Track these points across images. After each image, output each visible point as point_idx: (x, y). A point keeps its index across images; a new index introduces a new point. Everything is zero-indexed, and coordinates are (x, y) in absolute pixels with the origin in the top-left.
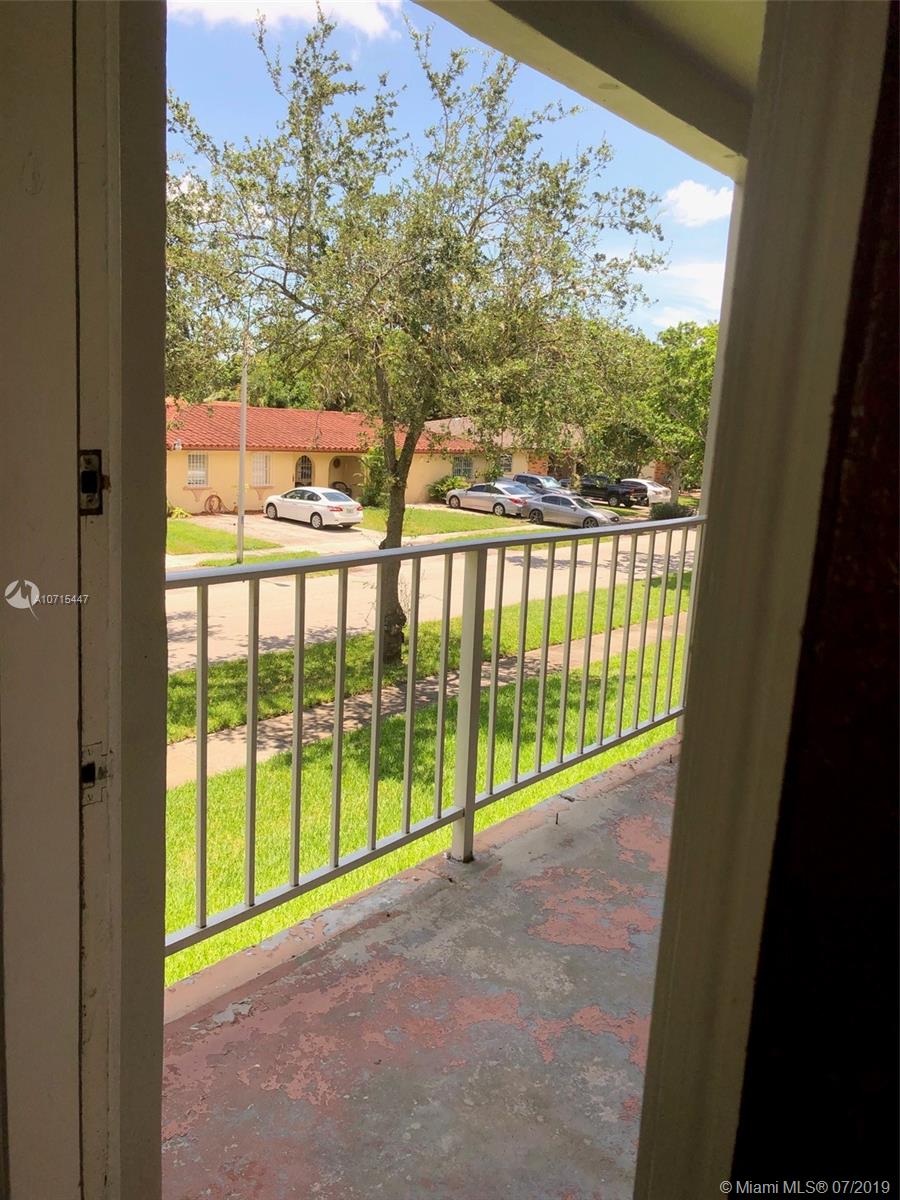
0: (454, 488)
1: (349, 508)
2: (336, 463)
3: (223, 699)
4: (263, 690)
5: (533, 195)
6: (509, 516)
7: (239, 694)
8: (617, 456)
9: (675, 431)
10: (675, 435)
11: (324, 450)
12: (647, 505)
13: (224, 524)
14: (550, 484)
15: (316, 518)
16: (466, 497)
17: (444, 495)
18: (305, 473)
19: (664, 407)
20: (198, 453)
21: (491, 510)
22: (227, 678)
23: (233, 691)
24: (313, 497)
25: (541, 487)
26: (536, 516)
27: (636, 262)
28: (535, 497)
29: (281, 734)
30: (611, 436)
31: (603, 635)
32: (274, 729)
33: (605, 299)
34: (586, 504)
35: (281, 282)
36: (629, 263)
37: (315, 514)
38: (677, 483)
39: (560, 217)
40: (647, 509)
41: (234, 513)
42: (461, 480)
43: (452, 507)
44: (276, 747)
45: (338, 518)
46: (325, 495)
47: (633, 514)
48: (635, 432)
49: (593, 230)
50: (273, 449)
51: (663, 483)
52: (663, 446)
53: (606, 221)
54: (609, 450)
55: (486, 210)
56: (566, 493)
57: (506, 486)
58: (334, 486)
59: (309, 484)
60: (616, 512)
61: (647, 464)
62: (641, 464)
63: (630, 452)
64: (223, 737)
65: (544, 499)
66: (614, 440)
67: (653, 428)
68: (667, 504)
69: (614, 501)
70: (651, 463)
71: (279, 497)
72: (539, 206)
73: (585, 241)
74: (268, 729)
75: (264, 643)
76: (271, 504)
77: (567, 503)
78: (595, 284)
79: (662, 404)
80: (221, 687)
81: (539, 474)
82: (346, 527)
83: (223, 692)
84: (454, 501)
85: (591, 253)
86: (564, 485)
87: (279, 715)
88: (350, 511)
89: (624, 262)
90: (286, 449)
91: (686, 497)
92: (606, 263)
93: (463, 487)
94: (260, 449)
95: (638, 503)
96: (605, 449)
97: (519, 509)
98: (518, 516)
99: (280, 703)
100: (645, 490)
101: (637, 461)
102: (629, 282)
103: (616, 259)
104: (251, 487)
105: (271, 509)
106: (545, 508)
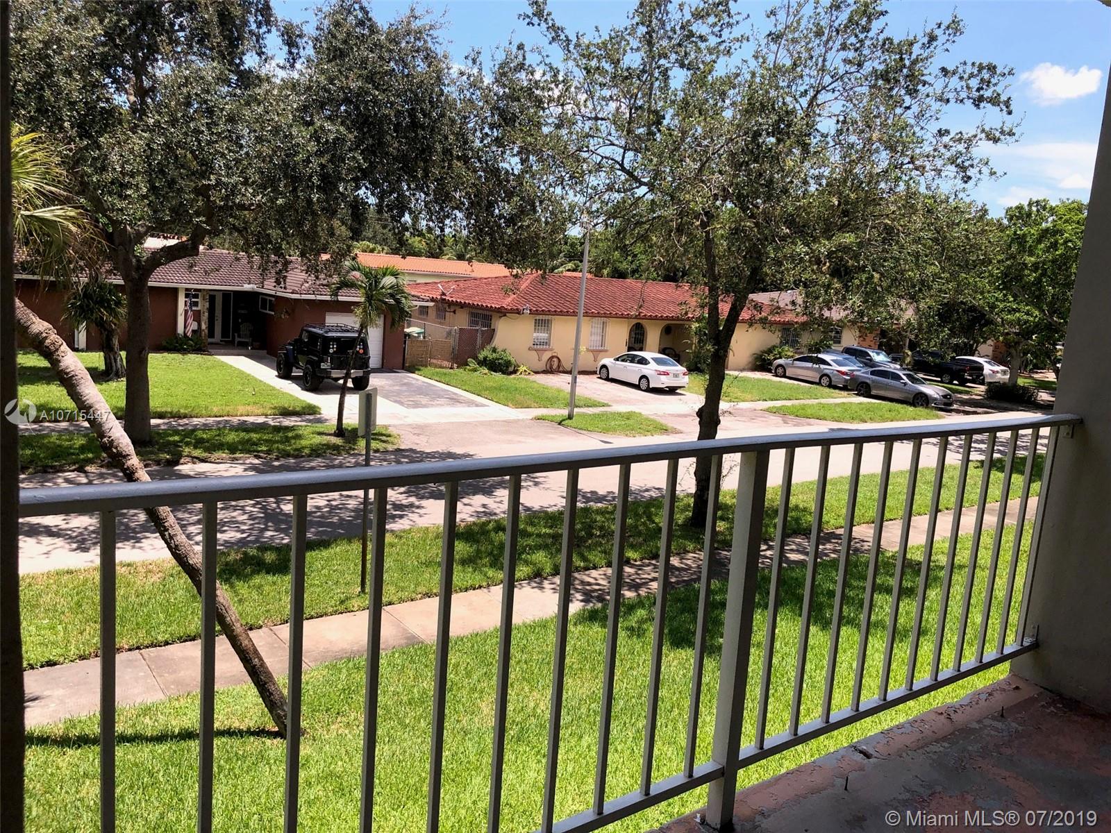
0: (781, 358)
1: (676, 373)
2: (667, 330)
3: (539, 547)
4: (577, 543)
5: (875, 71)
6: (835, 387)
7: (553, 544)
8: (953, 334)
9: (1019, 311)
10: (1017, 315)
11: (656, 318)
12: (983, 383)
13: (560, 382)
14: (880, 358)
15: (644, 381)
16: (792, 366)
17: (771, 364)
18: (637, 339)
19: (1006, 287)
20: (544, 317)
21: (817, 381)
22: (545, 527)
23: (550, 541)
24: (643, 361)
25: (871, 360)
26: (863, 389)
27: (983, 135)
28: (863, 370)
29: (588, 588)
30: (947, 313)
31: (927, 517)
32: (583, 583)
33: (946, 173)
34: (918, 380)
35: (619, 159)
36: (975, 136)
37: (643, 377)
38: (1017, 363)
39: (903, 92)
40: (983, 388)
41: (569, 372)
42: (788, 350)
43: (777, 376)
44: (582, 601)
45: (665, 382)
46: (655, 360)
47: (967, 393)
48: (973, 309)
49: (936, 106)
50: (610, 316)
51: (1001, 363)
52: (1003, 325)
53: (951, 96)
54: (944, 327)
55: (824, 88)
56: (895, 367)
57: (835, 358)
58: (662, 351)
59: (641, 349)
60: (949, 389)
61: (985, 342)
62: (978, 342)
63: (967, 330)
64: (535, 585)
65: (873, 373)
66: (949, 317)
67: (993, 307)
68: (1004, 383)
69: (947, 378)
70: (989, 342)
71: (612, 360)
72: (880, 82)
73: (927, 115)
74: (577, 582)
75: (584, 497)
76: (604, 366)
77: (898, 378)
78: (936, 159)
79: (1003, 283)
80: (539, 535)
81: (870, 347)
82: (672, 391)
83: (540, 541)
84: (780, 370)
85: (933, 127)
86: (894, 360)
87: (589, 569)
88: (676, 376)
89: (970, 135)
90: (622, 317)
91: (1026, 378)
92: (950, 137)
93: (788, 357)
94: (599, 315)
95: (973, 381)
96: (939, 325)
97: (846, 381)
98: (845, 388)
99: (591, 557)
100: (981, 368)
101: (974, 339)
102: (974, 156)
103: (961, 133)
104: (588, 350)
105: (604, 370)
106: (873, 381)
